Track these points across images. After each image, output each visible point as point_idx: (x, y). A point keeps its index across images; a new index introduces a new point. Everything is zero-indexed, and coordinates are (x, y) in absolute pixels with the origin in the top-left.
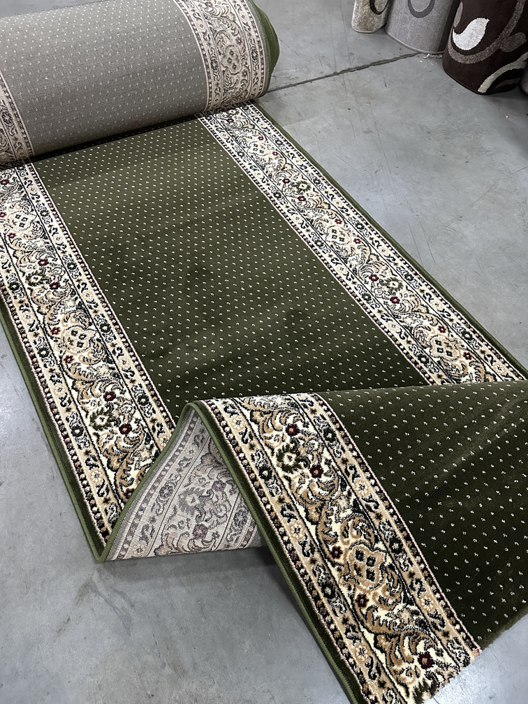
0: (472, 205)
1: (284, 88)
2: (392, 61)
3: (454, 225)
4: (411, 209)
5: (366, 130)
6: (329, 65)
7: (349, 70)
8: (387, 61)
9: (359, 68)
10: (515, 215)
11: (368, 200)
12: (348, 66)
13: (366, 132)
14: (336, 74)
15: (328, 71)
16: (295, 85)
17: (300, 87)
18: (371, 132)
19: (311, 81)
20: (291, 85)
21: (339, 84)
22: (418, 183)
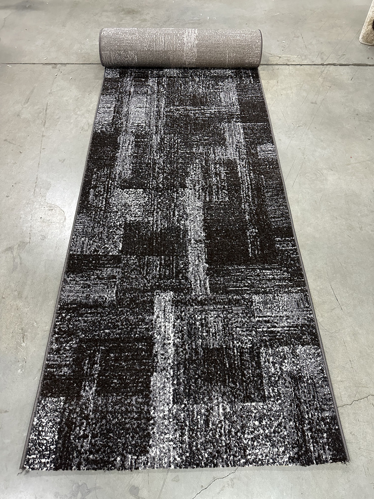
0: (349, 164)
1: (281, 65)
3: (325, 172)
4: (303, 154)
5: (314, 102)
6: (322, 59)
7: (334, 65)
9: (341, 65)
12: (335, 62)
14: (323, 65)
16: (289, 65)
17: (291, 67)
18: (316, 104)
19: (301, 65)
21: (319, 71)
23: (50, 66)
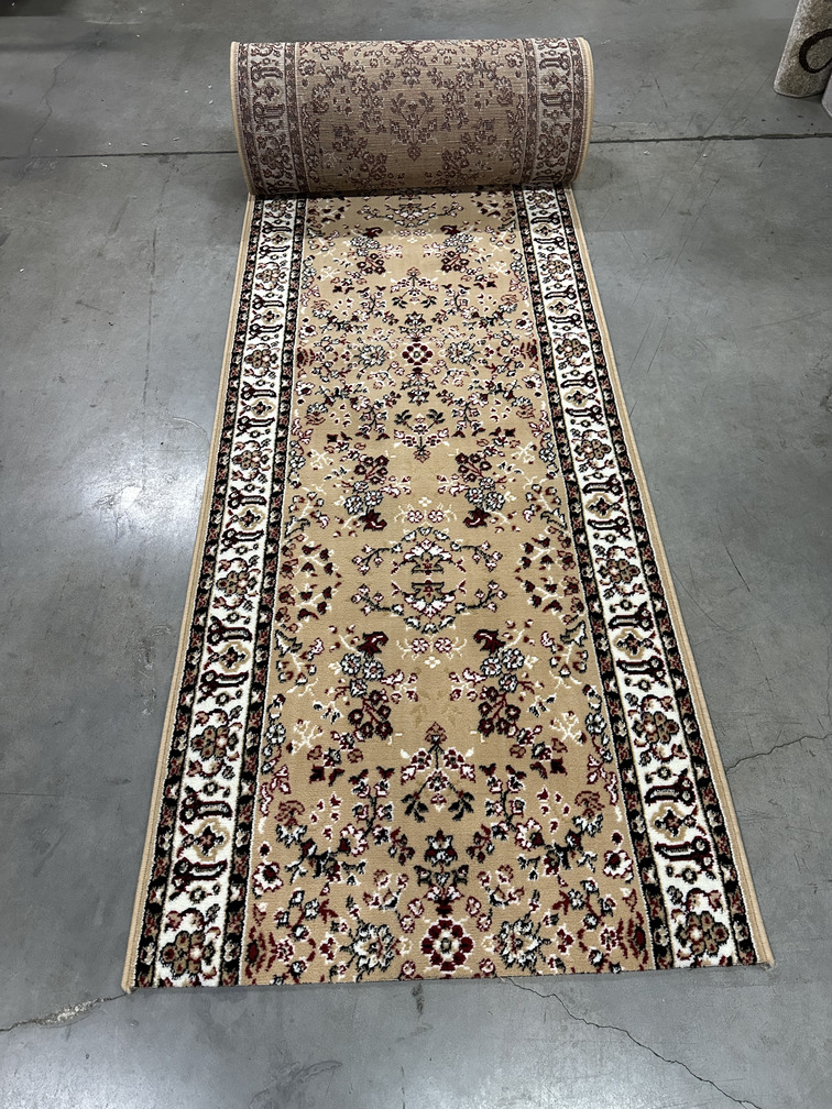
0: (758, 327)
1: (617, 141)
2: (797, 137)
3: (711, 342)
4: (667, 310)
5: (685, 211)
6: (699, 127)
7: (724, 138)
8: (790, 137)
9: (738, 138)
10: (810, 355)
11: (620, 285)
12: (724, 133)
13: (682, 213)
14: (700, 139)
15: (694, 133)
16: (632, 141)
17: (637, 146)
18: (689, 214)
19: (658, 141)
20: (628, 141)
21: (694, 150)
22: (703, 285)
23: (155, 159)
